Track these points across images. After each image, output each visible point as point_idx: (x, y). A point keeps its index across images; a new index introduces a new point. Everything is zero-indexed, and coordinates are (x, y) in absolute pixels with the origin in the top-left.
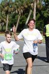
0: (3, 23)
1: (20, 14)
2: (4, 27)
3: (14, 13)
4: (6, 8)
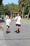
0: (21, 12)
2: (21, 15)
3: (27, 6)
4: (22, 3)
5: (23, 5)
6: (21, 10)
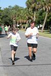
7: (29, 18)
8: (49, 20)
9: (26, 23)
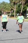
0: (12, 11)
1: (23, 4)
3: (19, 4)
5: (14, 4)
6: (13, 9)
7: (12, 10)
8: (24, 10)
9: (10, 13)
